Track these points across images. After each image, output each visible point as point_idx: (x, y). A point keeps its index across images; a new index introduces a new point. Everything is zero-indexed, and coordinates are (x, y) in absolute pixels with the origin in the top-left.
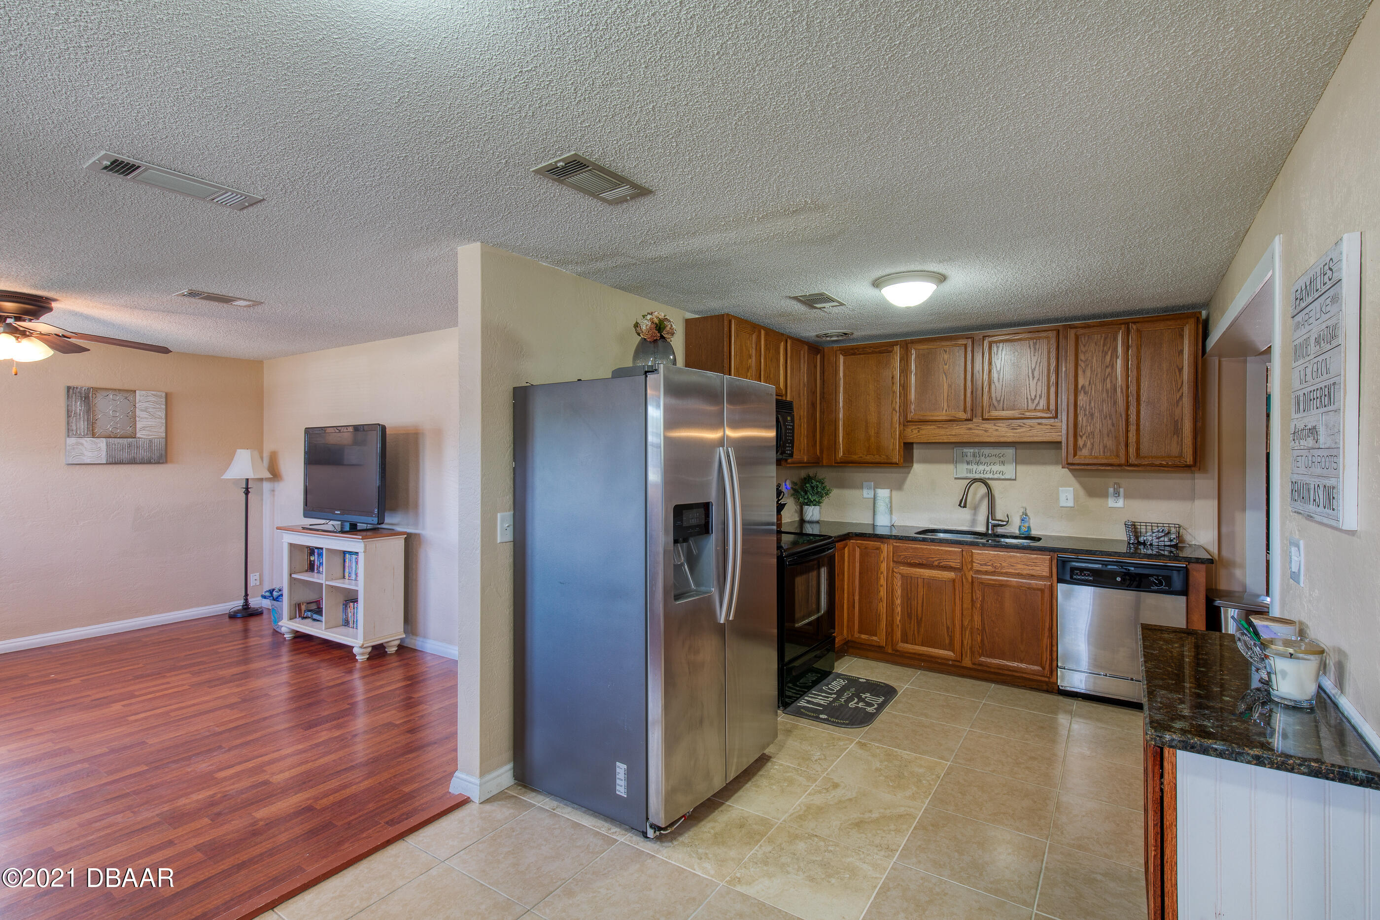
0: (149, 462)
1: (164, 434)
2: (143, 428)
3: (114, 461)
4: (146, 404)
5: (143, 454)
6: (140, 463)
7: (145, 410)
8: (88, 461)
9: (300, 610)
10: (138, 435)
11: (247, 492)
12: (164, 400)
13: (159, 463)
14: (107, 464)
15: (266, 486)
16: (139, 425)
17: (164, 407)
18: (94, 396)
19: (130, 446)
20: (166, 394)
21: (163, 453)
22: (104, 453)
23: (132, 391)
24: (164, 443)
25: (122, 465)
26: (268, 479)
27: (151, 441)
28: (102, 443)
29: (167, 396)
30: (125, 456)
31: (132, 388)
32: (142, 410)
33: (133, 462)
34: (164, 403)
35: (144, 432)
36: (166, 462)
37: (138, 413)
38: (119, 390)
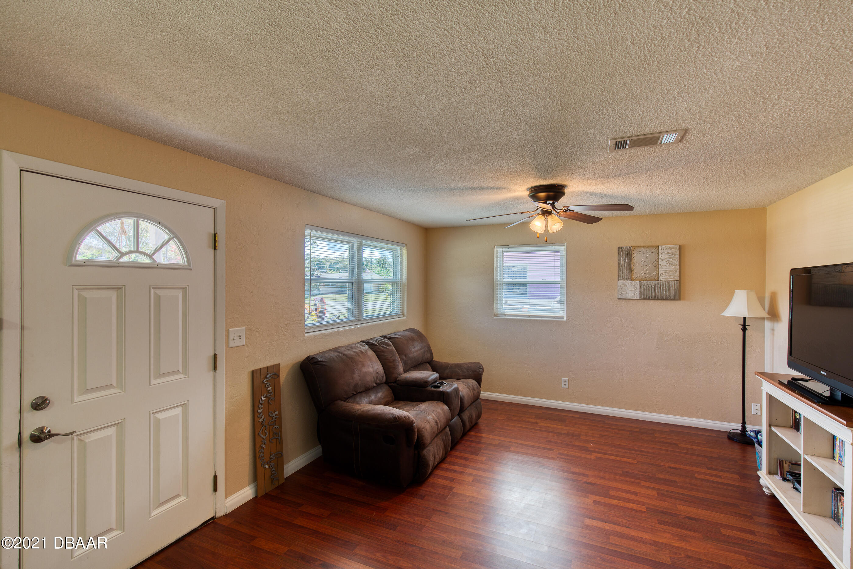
0: (667, 299)
1: (678, 278)
2: (663, 274)
3: (644, 298)
4: (666, 256)
5: (663, 292)
6: (662, 300)
7: (665, 260)
8: (629, 297)
9: (782, 467)
10: (660, 279)
11: (744, 329)
12: (678, 251)
13: (674, 300)
14: (640, 299)
15: (768, 325)
16: (661, 271)
17: (678, 256)
18: (633, 252)
19: (654, 286)
20: (680, 247)
21: (677, 292)
22: (638, 292)
23: (656, 246)
24: (677, 285)
25: (650, 301)
26: (767, 319)
27: (668, 283)
28: (637, 285)
29: (681, 249)
30: (651, 294)
31: (657, 244)
32: (663, 260)
33: (656, 298)
34: (678, 253)
35: (664, 277)
36: (679, 299)
37: (660, 262)
38: (648, 246)
